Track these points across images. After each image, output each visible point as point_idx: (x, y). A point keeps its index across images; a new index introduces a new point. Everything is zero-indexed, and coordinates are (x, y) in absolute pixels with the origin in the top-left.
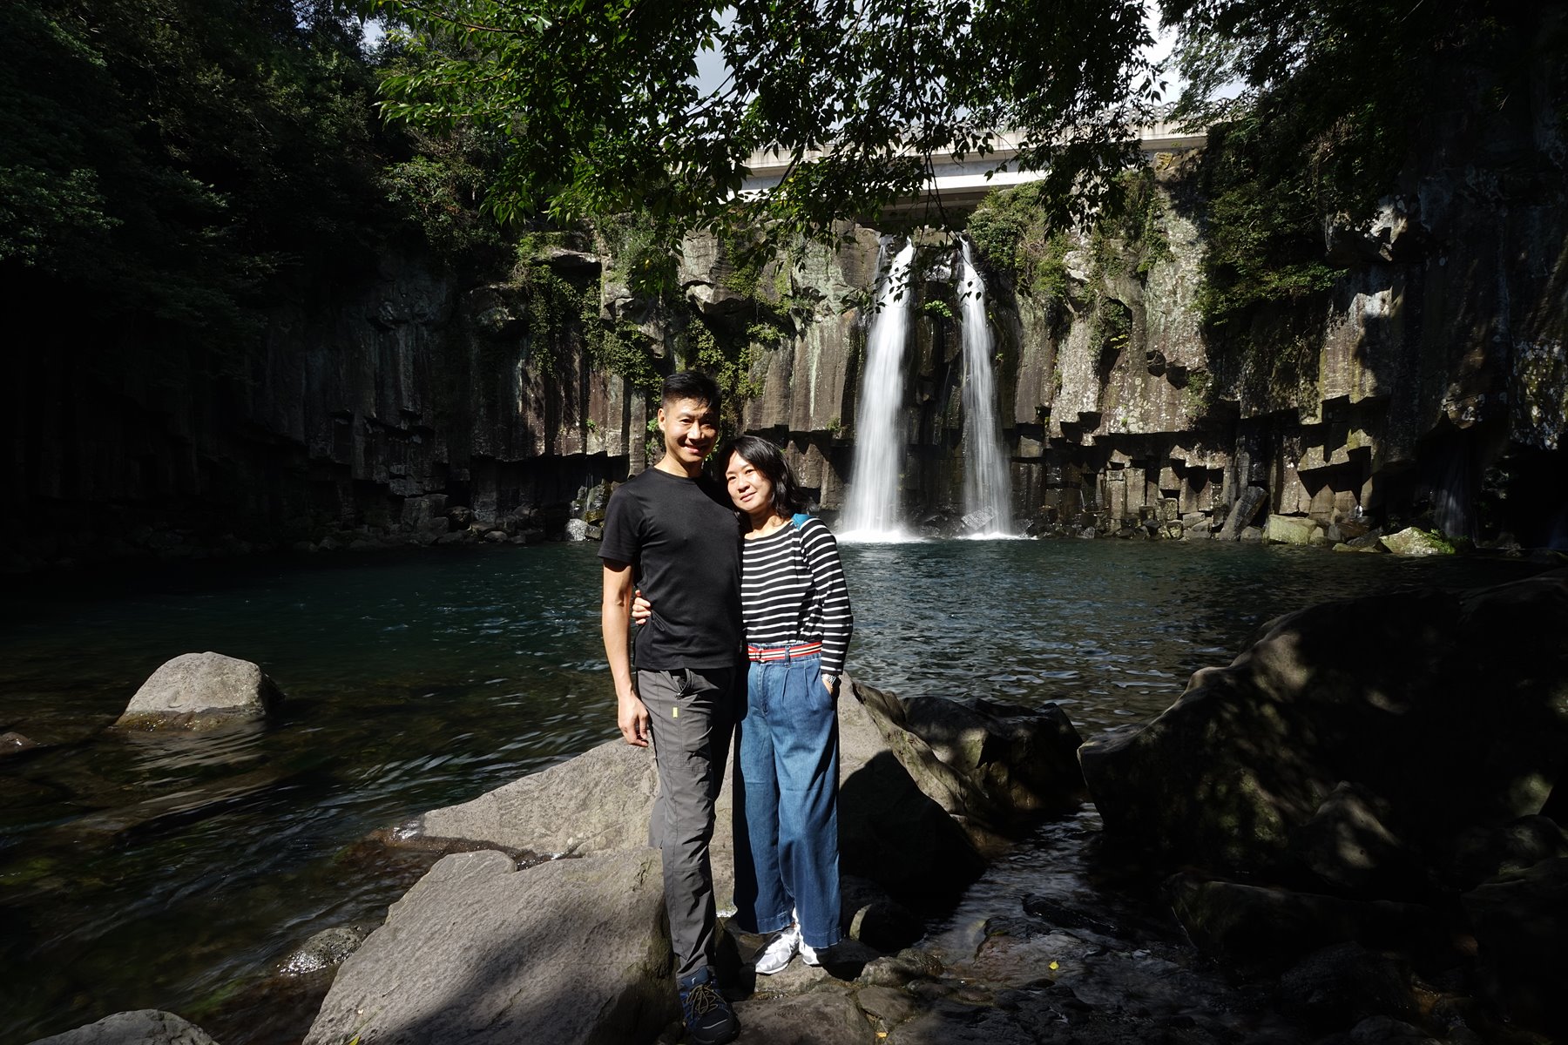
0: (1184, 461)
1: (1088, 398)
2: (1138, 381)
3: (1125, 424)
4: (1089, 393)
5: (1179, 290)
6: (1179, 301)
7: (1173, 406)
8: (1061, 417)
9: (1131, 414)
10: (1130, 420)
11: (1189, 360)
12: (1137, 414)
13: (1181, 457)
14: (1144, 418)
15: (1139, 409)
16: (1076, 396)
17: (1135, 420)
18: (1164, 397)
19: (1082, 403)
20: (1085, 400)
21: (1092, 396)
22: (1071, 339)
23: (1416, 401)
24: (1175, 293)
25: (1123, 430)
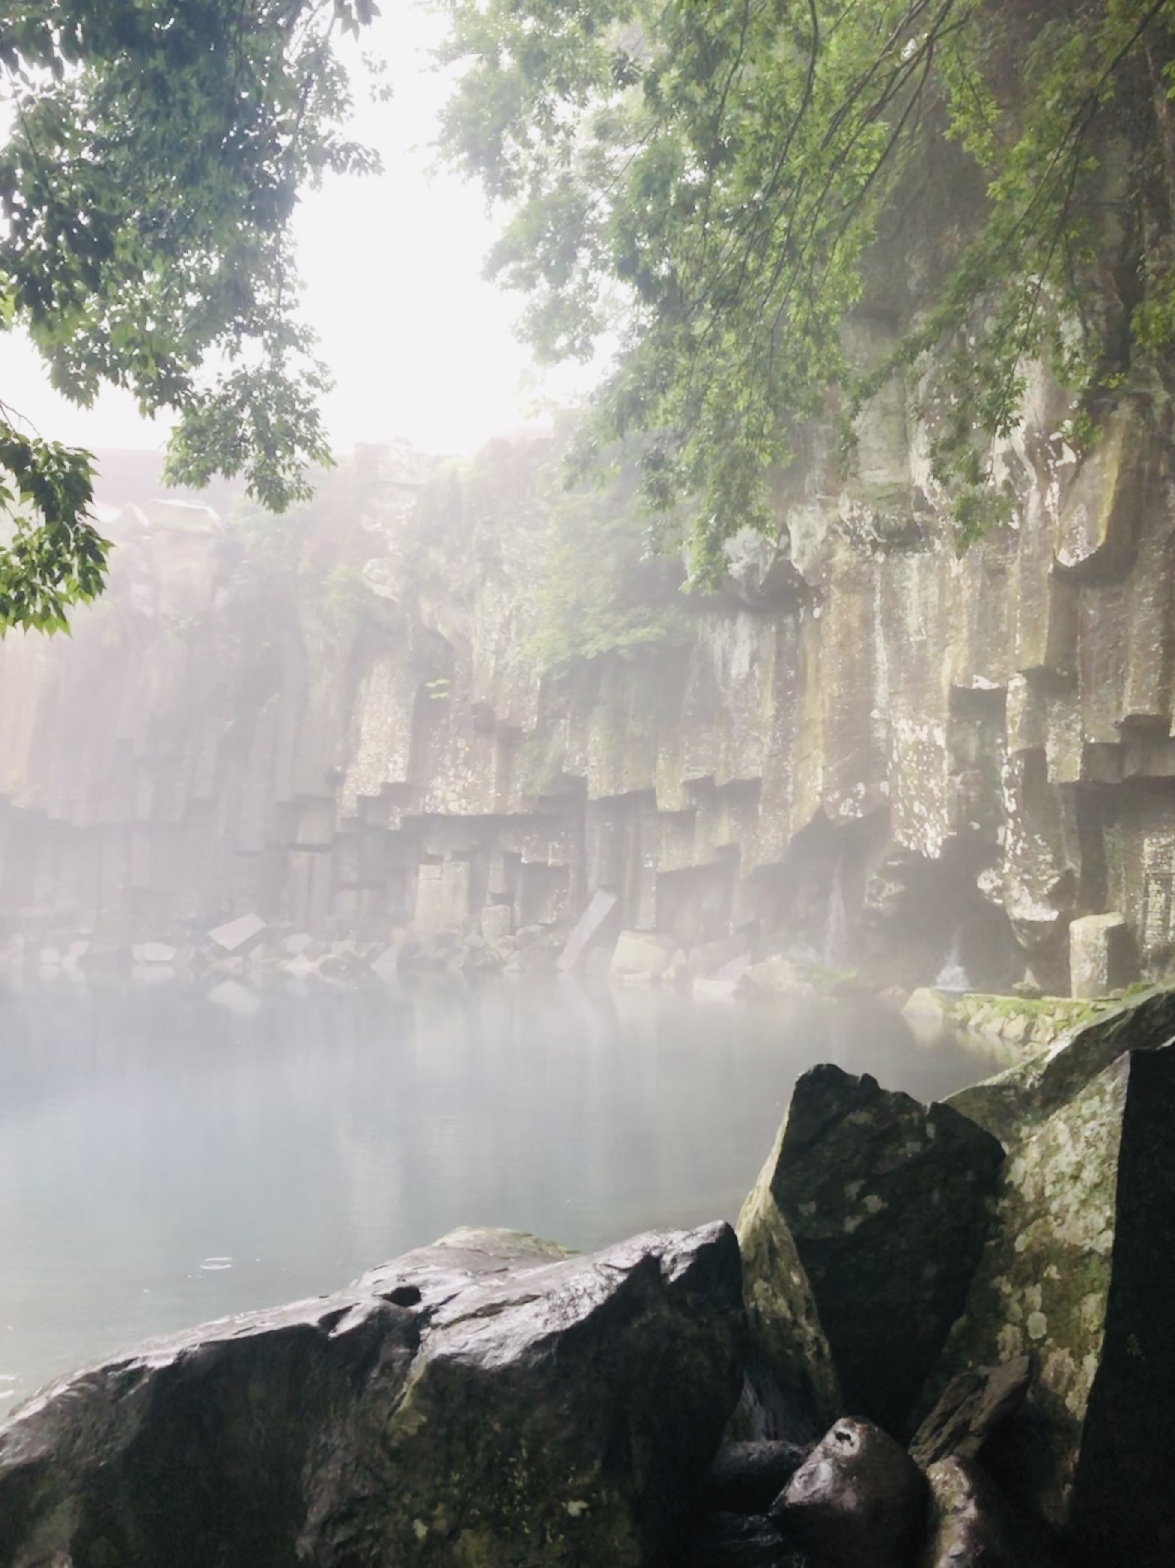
0: (519, 856)
1: (395, 763)
2: (461, 743)
3: (444, 800)
4: (396, 756)
5: (514, 626)
6: (513, 637)
7: (505, 779)
8: (358, 789)
9: (451, 787)
10: (451, 796)
11: (526, 719)
12: (458, 789)
13: (515, 849)
14: (467, 794)
15: (461, 782)
16: (379, 760)
17: (455, 796)
18: (494, 767)
19: (387, 770)
20: (391, 766)
21: (400, 760)
22: (374, 678)
23: (790, 788)
24: (509, 629)
25: (441, 810)
